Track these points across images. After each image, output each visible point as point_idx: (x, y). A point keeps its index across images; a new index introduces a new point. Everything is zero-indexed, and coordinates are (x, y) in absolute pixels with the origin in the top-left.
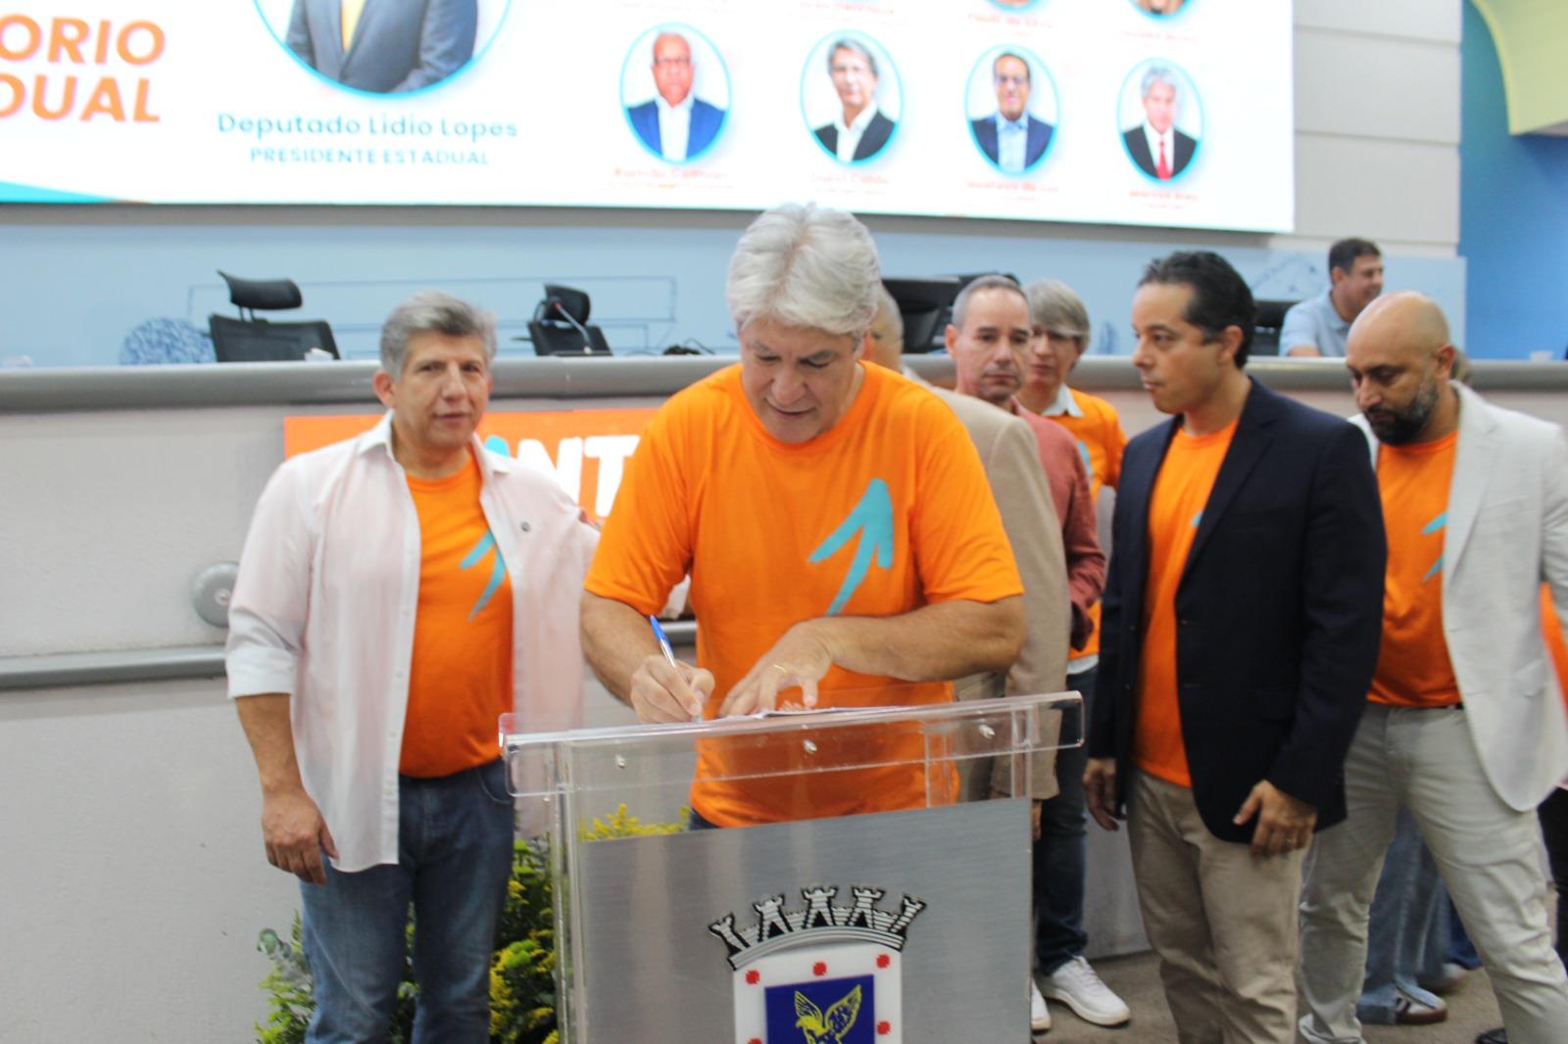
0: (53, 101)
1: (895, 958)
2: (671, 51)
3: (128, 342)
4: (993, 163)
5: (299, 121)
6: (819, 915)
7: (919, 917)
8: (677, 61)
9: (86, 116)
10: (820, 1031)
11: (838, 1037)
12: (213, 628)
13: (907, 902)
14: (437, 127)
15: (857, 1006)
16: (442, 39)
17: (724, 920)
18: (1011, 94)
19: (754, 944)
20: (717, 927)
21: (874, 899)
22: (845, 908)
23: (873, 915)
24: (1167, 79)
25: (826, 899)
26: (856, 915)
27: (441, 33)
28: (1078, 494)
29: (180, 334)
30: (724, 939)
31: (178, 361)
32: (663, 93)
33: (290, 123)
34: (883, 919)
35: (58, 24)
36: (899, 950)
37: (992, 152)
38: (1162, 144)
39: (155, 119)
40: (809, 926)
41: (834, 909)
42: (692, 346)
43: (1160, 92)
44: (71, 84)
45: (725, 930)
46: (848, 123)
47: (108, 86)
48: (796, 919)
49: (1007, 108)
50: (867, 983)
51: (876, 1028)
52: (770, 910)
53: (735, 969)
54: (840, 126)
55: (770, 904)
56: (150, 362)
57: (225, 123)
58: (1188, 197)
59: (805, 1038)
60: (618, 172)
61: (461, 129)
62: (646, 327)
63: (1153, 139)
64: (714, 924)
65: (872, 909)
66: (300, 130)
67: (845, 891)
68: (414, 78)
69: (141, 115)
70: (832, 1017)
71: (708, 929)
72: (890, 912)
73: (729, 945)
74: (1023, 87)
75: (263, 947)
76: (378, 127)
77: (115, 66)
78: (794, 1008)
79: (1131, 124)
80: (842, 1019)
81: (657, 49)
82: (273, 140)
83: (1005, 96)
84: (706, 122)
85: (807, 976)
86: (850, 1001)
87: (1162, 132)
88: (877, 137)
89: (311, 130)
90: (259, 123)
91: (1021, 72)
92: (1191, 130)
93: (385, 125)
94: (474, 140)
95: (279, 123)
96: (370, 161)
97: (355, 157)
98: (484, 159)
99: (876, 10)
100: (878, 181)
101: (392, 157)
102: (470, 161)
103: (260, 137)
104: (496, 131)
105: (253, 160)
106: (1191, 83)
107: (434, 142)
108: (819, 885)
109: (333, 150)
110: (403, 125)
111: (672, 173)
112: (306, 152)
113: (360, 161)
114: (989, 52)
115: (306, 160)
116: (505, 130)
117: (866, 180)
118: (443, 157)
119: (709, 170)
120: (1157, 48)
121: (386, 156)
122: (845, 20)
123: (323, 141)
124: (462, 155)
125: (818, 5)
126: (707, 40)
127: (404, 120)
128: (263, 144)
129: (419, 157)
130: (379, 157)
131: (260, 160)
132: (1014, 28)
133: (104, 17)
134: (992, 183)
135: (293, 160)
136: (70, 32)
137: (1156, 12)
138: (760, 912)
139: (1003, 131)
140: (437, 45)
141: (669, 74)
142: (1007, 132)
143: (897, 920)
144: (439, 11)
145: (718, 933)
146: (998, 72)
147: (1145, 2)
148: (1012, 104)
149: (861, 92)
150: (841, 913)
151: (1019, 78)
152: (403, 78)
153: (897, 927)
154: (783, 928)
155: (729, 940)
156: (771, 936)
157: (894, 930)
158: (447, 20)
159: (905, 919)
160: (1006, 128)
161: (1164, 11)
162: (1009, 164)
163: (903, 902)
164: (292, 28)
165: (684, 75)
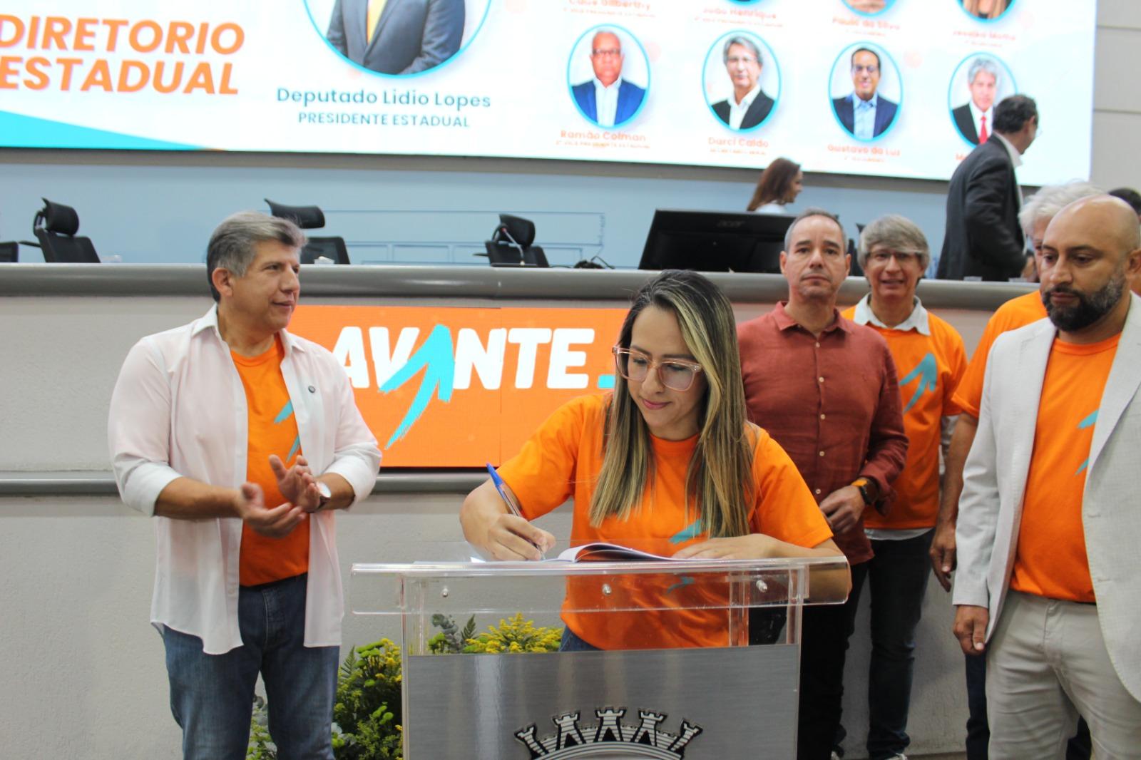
0: (167, 80)
2: (606, 45)
4: (848, 132)
5: (333, 93)
6: (609, 731)
7: (696, 739)
8: (610, 52)
9: (188, 90)
13: (686, 726)
14: (432, 100)
16: (440, 35)
17: (528, 730)
18: (865, 79)
19: (552, 751)
20: (521, 735)
21: (657, 722)
22: (631, 727)
23: (655, 735)
24: (991, 69)
25: (615, 718)
26: (641, 734)
27: (438, 30)
28: (887, 386)
30: (528, 746)
32: (599, 76)
33: (327, 95)
34: (664, 739)
35: (174, 26)
37: (848, 124)
38: (984, 119)
39: (235, 92)
40: (600, 740)
41: (621, 727)
42: (597, 262)
43: (983, 78)
44: (179, 67)
45: (528, 737)
46: (738, 101)
47: (204, 69)
48: (589, 733)
49: (861, 90)
52: (567, 723)
54: (732, 102)
55: (567, 719)
57: (283, 95)
60: (563, 134)
61: (449, 101)
62: (581, 250)
63: (977, 115)
64: (519, 732)
65: (655, 730)
66: (334, 100)
67: (632, 713)
68: (417, 63)
69: (225, 89)
71: (514, 736)
72: (670, 733)
73: (531, 750)
74: (875, 75)
76: (390, 98)
77: (210, 55)
81: (595, 43)
82: (316, 107)
83: (859, 81)
84: (631, 98)
87: (984, 110)
88: (760, 111)
89: (341, 100)
90: (306, 95)
91: (874, 63)
93: (395, 97)
94: (459, 109)
95: (320, 95)
96: (383, 123)
97: (372, 120)
98: (465, 122)
99: (762, 16)
100: (761, 144)
101: (399, 120)
102: (455, 124)
103: (306, 105)
104: (475, 103)
105: (300, 121)
106: (1010, 73)
107: (430, 110)
108: (609, 706)
109: (357, 114)
110: (408, 97)
111: (604, 135)
112: (338, 116)
113: (376, 123)
114: (848, 48)
115: (338, 122)
116: (482, 102)
117: (751, 143)
118: (435, 121)
119: (632, 134)
120: (983, 44)
121: (394, 120)
122: (739, 22)
123: (350, 108)
124: (450, 120)
125: (718, 11)
126: (633, 37)
127: (408, 93)
128: (307, 110)
129: (418, 120)
130: (389, 120)
131: (305, 121)
132: (869, 29)
133: (204, 20)
134: (848, 148)
135: (328, 122)
136: (181, 32)
137: (983, 16)
138: (559, 725)
139: (858, 108)
140: (434, 39)
141: (604, 62)
142: (861, 109)
143: (678, 740)
144: (437, 15)
145: (523, 739)
146: (855, 63)
147: (974, 9)
148: (864, 87)
149: (748, 77)
150: (628, 731)
151: (871, 67)
152: (409, 63)
153: (676, 747)
154: (578, 740)
155: (531, 746)
156: (567, 745)
157: (673, 749)
158: (442, 21)
159: (683, 741)
160: (860, 105)
161: (990, 16)
162: (862, 133)
163: (683, 726)
164: (332, 27)
165: (615, 62)
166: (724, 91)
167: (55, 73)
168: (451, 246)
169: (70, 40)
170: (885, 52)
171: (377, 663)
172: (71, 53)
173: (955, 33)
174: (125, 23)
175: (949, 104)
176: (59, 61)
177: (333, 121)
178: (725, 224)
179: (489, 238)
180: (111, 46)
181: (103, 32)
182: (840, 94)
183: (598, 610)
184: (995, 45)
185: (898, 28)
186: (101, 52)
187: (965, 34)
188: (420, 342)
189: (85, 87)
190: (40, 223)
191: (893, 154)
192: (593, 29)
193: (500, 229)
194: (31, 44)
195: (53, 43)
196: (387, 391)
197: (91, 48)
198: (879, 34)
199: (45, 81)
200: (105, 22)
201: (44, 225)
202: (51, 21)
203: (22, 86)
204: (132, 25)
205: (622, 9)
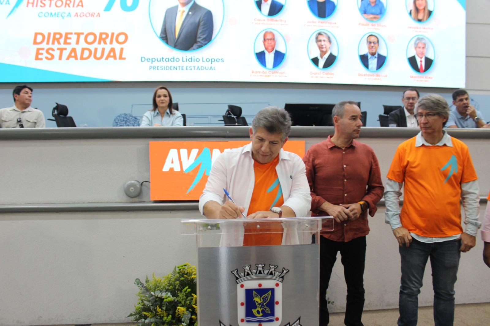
0: (99, 55)
1: (281, 284)
2: (269, 37)
3: (115, 120)
4: (367, 69)
5: (163, 58)
6: (260, 271)
7: (287, 273)
8: (271, 39)
9: (107, 59)
10: (260, 302)
11: (264, 304)
12: (129, 198)
13: (284, 269)
14: (201, 60)
15: (270, 296)
16: (203, 35)
17: (235, 271)
18: (372, 47)
19: (243, 277)
20: (233, 272)
21: (275, 268)
23: (274, 272)
24: (423, 41)
25: (262, 267)
26: (270, 272)
27: (203, 33)
29: (129, 118)
30: (235, 275)
31: (128, 125)
32: (266, 49)
33: (160, 59)
34: (277, 274)
35: (101, 34)
36: (282, 282)
37: (366, 65)
38: (421, 61)
39: (124, 59)
40: (257, 274)
41: (264, 270)
43: (421, 45)
44: (103, 50)
45: (235, 273)
46: (322, 57)
47: (113, 50)
48: (254, 272)
49: (371, 51)
50: (273, 290)
51: (275, 302)
52: (247, 268)
53: (238, 284)
54: (319, 58)
56: (121, 126)
57: (143, 59)
58: (430, 78)
59: (256, 304)
60: (253, 72)
61: (208, 60)
63: (418, 60)
65: (274, 270)
66: (163, 61)
67: (267, 265)
68: (195, 46)
69: (121, 58)
70: (263, 298)
71: (230, 272)
72: (279, 272)
73: (236, 277)
74: (376, 45)
75: (136, 283)
76: (185, 60)
77: (115, 45)
78: (253, 295)
79: (411, 55)
80: (266, 299)
81: (265, 36)
82: (156, 64)
83: (370, 48)
84: (279, 57)
85: (257, 287)
86: (268, 295)
87: (421, 58)
88: (330, 61)
89: (166, 61)
90: (152, 59)
91: (376, 40)
92: (430, 56)
93: (186, 59)
94: (211, 64)
95: (157, 59)
96: (182, 70)
97: (178, 68)
98: (214, 69)
99: (331, 23)
100: (331, 74)
101: (188, 68)
102: (210, 69)
103: (152, 63)
104: (218, 61)
105: (150, 69)
106: (431, 43)
107: (200, 64)
108: (260, 263)
109: (172, 66)
110: (192, 59)
111: (269, 72)
112: (164, 67)
113: (179, 69)
114: (366, 35)
115: (164, 69)
116: (220, 61)
117: (327, 74)
118: (203, 68)
119: (280, 71)
120: (420, 32)
121: (187, 68)
122: (321, 26)
123: (170, 64)
124: (208, 67)
125: (313, 22)
126: (279, 33)
127: (192, 57)
128: (153, 65)
129: (196, 68)
130: (185, 68)
131: (152, 69)
132: (374, 27)
133: (113, 32)
134: (366, 74)
135: (161, 69)
136: (104, 36)
137: (420, 21)
138: (245, 269)
139: (370, 58)
140: (202, 36)
141: (268, 43)
142: (371, 59)
143: (281, 274)
144: (202, 27)
145: (233, 274)
146: (368, 41)
147: (416, 18)
148: (373, 50)
149: (326, 48)
150: (266, 271)
151: (375, 42)
152: (192, 46)
153: (281, 276)
154: (250, 274)
155: (236, 276)
156: (247, 275)
157: (280, 277)
158: (204, 29)
159: (283, 274)
160: (371, 57)
161: (422, 20)
162: (372, 68)
163: (283, 269)
164: (162, 33)
165: (273, 43)
166: (316, 53)
167: (56, 53)
168: (209, 117)
169: (62, 41)
170: (380, 36)
171: (184, 271)
172: (62, 46)
173: (408, 28)
174: (83, 34)
175: (407, 56)
176: (58, 49)
177: (163, 69)
178: (312, 108)
179: (224, 114)
180: (77, 43)
181: (74, 37)
182: (362, 53)
183: (256, 233)
184: (425, 32)
185: (385, 26)
186: (73, 45)
187: (413, 28)
188: (198, 154)
189: (68, 59)
190: (54, 112)
191: (385, 76)
192: (264, 30)
193: (228, 111)
194: (48, 43)
195: (56, 42)
196: (187, 172)
197: (70, 44)
198: (378, 29)
199: (53, 57)
200: (75, 34)
201: (56, 112)
202: (55, 34)
203: (44, 59)
204: (85, 34)
205: (275, 22)
